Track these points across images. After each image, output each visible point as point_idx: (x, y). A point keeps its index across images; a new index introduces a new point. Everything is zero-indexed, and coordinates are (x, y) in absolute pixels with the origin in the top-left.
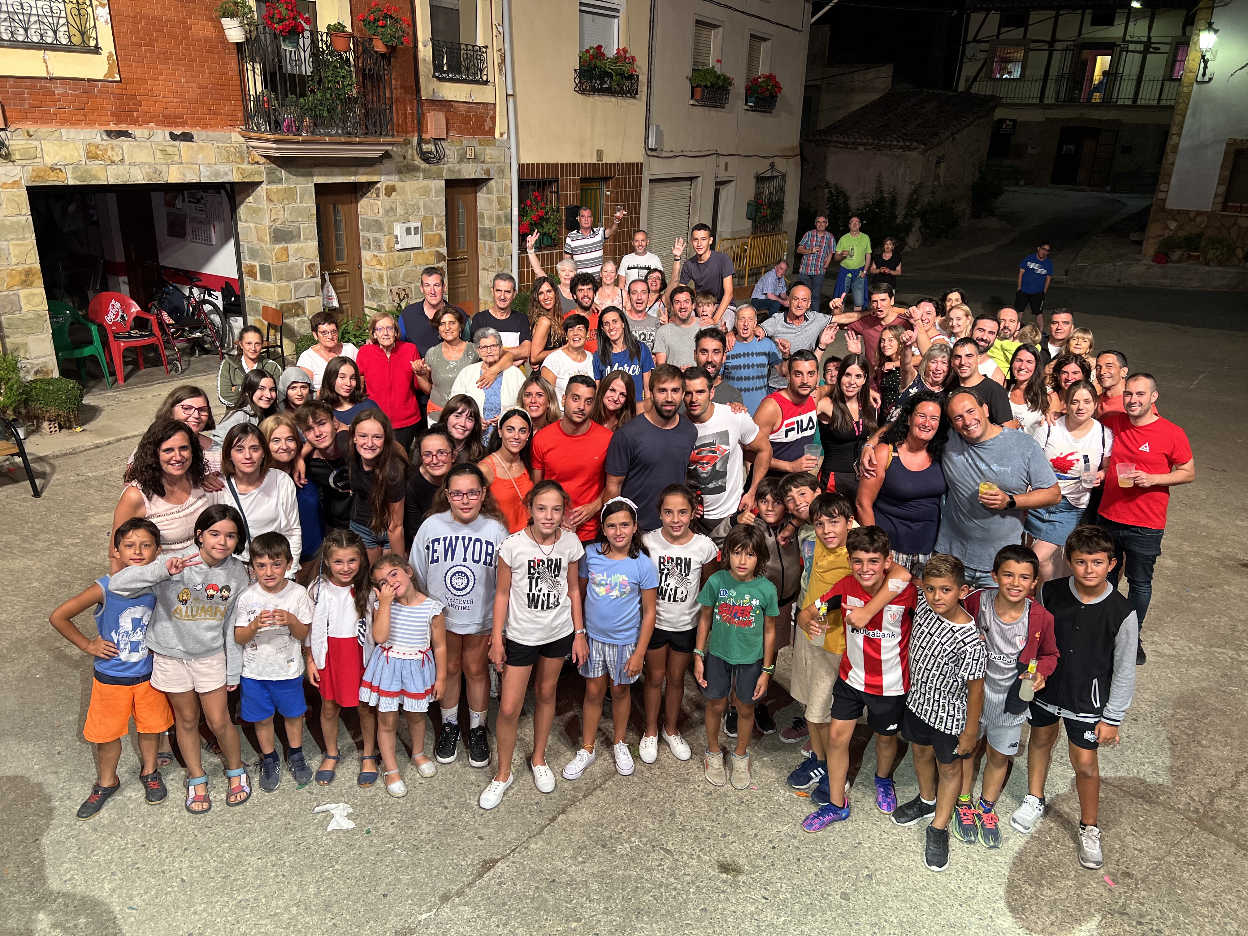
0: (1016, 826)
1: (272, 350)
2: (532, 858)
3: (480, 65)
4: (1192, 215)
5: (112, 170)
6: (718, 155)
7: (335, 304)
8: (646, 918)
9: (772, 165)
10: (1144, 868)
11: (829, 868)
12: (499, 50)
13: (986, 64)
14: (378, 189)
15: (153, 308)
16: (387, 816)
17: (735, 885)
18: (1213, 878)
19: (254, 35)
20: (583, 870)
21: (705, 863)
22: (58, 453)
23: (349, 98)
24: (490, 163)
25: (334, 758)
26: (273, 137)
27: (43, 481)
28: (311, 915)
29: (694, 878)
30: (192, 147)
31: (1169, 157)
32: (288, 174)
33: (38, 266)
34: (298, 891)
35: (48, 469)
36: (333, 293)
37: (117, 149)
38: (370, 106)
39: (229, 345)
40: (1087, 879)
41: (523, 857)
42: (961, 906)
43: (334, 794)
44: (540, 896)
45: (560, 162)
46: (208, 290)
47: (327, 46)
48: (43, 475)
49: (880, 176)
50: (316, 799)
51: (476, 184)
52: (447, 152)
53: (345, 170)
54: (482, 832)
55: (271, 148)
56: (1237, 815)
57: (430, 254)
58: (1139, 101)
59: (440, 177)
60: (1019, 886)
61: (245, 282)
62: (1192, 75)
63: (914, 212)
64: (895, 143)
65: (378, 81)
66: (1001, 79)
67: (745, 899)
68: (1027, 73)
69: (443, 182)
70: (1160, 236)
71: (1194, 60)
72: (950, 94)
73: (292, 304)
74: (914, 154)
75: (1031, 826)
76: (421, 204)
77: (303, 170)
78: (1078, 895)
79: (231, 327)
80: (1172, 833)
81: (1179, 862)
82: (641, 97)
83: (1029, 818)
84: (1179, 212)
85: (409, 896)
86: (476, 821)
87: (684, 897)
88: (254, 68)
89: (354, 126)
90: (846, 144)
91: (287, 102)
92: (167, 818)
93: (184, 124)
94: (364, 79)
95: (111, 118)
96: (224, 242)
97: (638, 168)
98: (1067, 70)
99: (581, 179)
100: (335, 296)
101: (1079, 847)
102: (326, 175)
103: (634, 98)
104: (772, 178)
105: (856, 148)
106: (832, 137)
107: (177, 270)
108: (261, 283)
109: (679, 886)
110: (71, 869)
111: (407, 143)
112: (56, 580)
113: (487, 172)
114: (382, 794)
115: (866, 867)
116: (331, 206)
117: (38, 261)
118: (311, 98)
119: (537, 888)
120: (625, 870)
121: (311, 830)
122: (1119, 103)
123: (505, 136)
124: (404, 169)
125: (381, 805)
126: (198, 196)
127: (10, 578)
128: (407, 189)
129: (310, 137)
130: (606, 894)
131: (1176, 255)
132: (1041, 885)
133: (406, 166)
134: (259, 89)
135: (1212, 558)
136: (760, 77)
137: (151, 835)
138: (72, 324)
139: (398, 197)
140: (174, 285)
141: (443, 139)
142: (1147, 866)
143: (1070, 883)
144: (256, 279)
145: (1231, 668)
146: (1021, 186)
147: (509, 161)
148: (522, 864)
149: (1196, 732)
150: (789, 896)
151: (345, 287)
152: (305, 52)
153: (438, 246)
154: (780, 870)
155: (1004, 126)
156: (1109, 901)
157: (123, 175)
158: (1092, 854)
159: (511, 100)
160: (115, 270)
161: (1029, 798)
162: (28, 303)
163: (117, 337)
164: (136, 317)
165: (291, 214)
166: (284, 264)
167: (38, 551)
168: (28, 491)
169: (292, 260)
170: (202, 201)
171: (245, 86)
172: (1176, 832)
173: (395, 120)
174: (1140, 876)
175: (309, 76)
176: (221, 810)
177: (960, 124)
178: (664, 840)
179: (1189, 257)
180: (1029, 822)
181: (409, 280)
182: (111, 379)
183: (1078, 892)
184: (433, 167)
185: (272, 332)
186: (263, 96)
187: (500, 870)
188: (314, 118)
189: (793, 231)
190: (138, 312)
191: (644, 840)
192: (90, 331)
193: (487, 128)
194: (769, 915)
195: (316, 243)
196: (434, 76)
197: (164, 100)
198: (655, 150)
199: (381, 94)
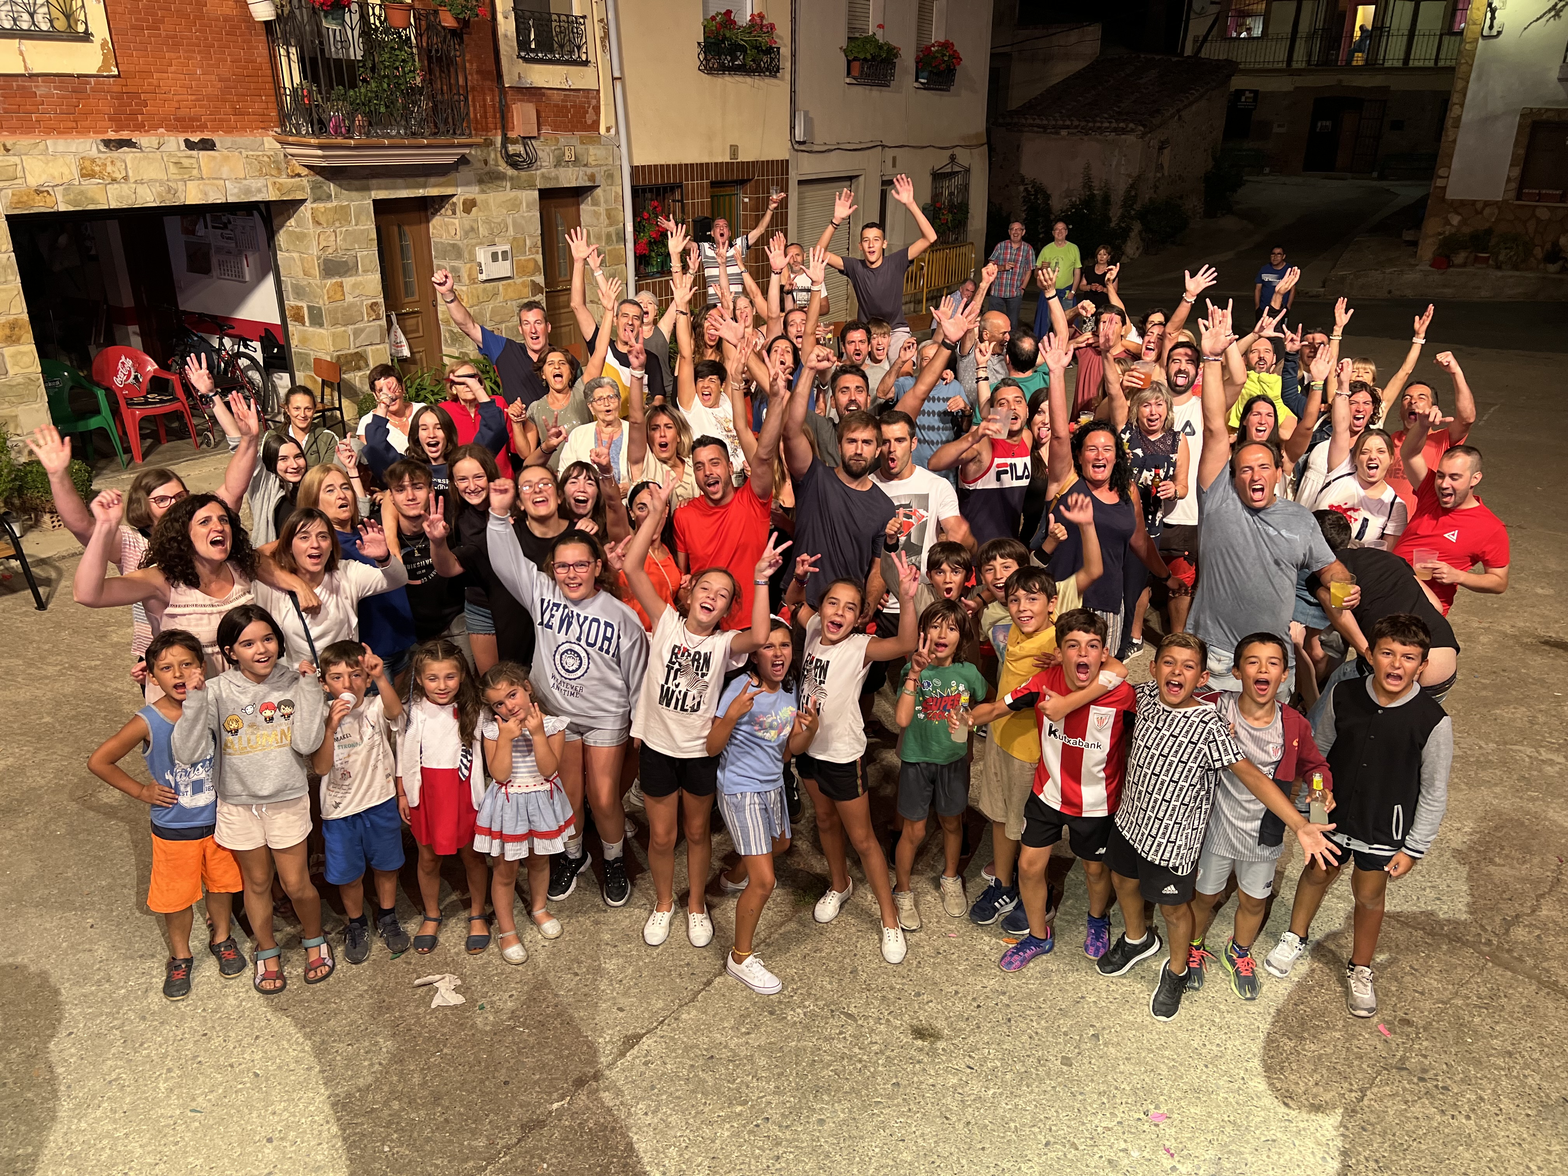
0: (1271, 969)
1: (328, 413)
2: (684, 1031)
3: (578, 41)
4: (1479, 206)
5: (113, 189)
6: (883, 146)
7: (406, 352)
8: (826, 1097)
9: (953, 158)
10: (1426, 1013)
11: (1047, 1028)
12: (601, 21)
13: (1219, 19)
14: (454, 204)
15: (174, 364)
16: (504, 988)
17: (933, 1053)
18: (1511, 1023)
19: (286, 10)
20: (747, 1043)
21: (896, 1028)
22: (65, 554)
23: (411, 88)
24: (596, 166)
25: (435, 920)
26: (317, 141)
27: (48, 589)
28: (417, 1109)
29: (883, 1047)
30: (214, 158)
31: (1450, 134)
32: (339, 189)
33: (25, 317)
34: (399, 1081)
35: (53, 575)
36: (403, 339)
37: (118, 164)
38: (439, 97)
39: (273, 409)
40: (1358, 1029)
41: (674, 1030)
42: (1206, 1066)
43: (437, 963)
44: (696, 1076)
45: (684, 162)
46: (244, 340)
47: (381, 22)
48: (48, 582)
49: (1088, 167)
50: (415, 971)
51: (579, 193)
52: (540, 153)
53: (410, 180)
54: (623, 1001)
55: (315, 155)
56: (1538, 946)
57: (524, 284)
58: (1411, 62)
59: (532, 186)
60: (1277, 1040)
61: (290, 328)
62: (1478, 29)
63: (1133, 212)
64: (1106, 125)
65: (448, 65)
66: (1238, 38)
67: (946, 1070)
68: (1270, 31)
69: (537, 193)
70: (1440, 234)
71: (1478, 9)
72: (1175, 59)
73: (351, 354)
74: (1131, 138)
75: (1289, 969)
76: (510, 221)
77: (357, 183)
78: (1348, 1048)
79: (274, 387)
80: (1459, 970)
81: (1468, 1005)
82: (783, 76)
83: (1286, 960)
84: (1462, 203)
85: (536, 1083)
86: (614, 989)
87: (872, 1070)
88: (288, 53)
89: (420, 124)
90: (1045, 128)
91: (333, 97)
92: (231, 1001)
93: (202, 128)
94: (429, 63)
95: (109, 124)
96: (260, 278)
97: (784, 165)
98: (1320, 25)
99: (712, 183)
100: (405, 342)
101: (1347, 991)
102: (386, 188)
103: (775, 77)
104: (953, 174)
105: (1058, 133)
106: (1026, 119)
107: (201, 315)
108: (311, 329)
109: (865, 1057)
110: (117, 1067)
111: (489, 143)
112: (74, 713)
113: (592, 177)
114: (497, 961)
115: (1092, 1026)
116: (396, 229)
117: (26, 310)
118: (363, 90)
119: (692, 1066)
120: (799, 1041)
121: (411, 1008)
122: (1387, 65)
123: (613, 131)
124: (486, 178)
125: (496, 975)
126: (224, 219)
127: (14, 712)
128: (491, 201)
129: (364, 140)
130: (776, 1071)
131: (1460, 257)
132: (1303, 1038)
133: (488, 173)
134: (297, 80)
135: (1506, 635)
136: (933, 46)
137: (214, 1021)
138: (72, 388)
139: (481, 214)
140: (200, 334)
141: (534, 138)
142: (1430, 1012)
143: (1337, 1035)
144: (304, 324)
145: (1530, 769)
146: (1265, 175)
147: (618, 163)
148: (672, 1038)
149: (1488, 848)
150: (999, 1064)
151: (417, 331)
152: (352, 30)
153: (533, 274)
154: (987, 1033)
155: (1243, 99)
156: (1384, 1054)
157: (129, 197)
158: (1362, 1000)
159: (618, 84)
160: (124, 317)
161: (1290, 936)
162: (16, 364)
163: (130, 403)
164: (153, 377)
165: (344, 239)
166: (339, 304)
167: (47, 677)
168: (31, 603)
169: (349, 299)
170: (230, 226)
171: (278, 76)
172: (1464, 969)
173: (472, 115)
174: (1421, 1023)
175: (359, 61)
176: (298, 988)
177: (1187, 98)
178: (844, 1002)
179: (1477, 259)
180: (1286, 964)
181: (497, 319)
182: (125, 457)
183: (1347, 1045)
184: (523, 173)
185: (327, 391)
186: (302, 89)
187: (646, 1047)
188: (369, 115)
189: (980, 241)
190: (155, 370)
191: (821, 1003)
192: (96, 397)
193: (589, 122)
194: (976, 1087)
195: (378, 276)
196: (519, 56)
197: (176, 98)
198: (804, 143)
199: (452, 81)
